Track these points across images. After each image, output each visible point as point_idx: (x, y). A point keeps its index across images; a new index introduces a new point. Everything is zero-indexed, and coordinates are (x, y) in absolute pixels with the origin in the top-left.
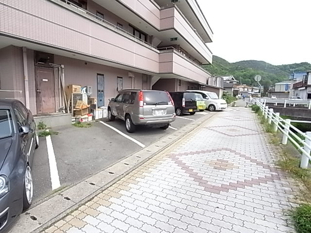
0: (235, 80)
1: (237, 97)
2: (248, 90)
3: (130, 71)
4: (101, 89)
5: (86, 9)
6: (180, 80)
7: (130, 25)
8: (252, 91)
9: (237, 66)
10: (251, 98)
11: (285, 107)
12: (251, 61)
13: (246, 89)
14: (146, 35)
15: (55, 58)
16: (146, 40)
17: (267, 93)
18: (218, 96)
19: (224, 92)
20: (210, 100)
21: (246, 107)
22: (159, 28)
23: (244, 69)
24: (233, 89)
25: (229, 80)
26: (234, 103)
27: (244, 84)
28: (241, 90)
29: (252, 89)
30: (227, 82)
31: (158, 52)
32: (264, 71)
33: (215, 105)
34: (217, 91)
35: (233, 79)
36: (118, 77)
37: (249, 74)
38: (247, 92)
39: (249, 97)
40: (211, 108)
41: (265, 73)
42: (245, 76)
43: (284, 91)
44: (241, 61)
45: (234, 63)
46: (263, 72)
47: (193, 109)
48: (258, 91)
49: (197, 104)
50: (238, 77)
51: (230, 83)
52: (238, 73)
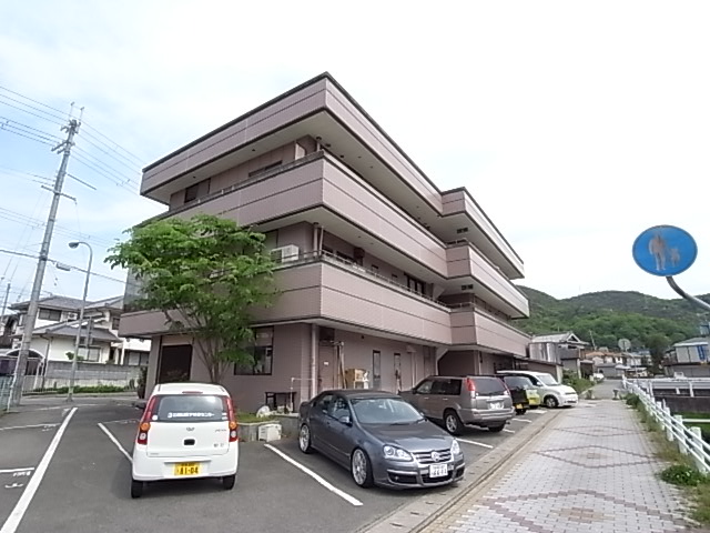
0: (580, 342)
1: (592, 378)
2: (614, 361)
3: (409, 343)
4: (377, 374)
5: (361, 265)
6: (481, 353)
7: (405, 274)
8: (625, 363)
9: (576, 306)
10: (625, 381)
11: (692, 395)
12: (607, 293)
13: (609, 360)
14: (423, 284)
15: (336, 334)
16: (423, 292)
17: (660, 367)
18: (556, 380)
19: (564, 372)
20: (546, 387)
21: (615, 399)
22: (445, 274)
23: (595, 312)
24: (579, 362)
25: (565, 342)
26: (590, 392)
27: (602, 346)
28: (598, 361)
29: (625, 359)
30: (563, 346)
31: (449, 310)
32: (644, 314)
33: (556, 396)
34: (552, 369)
35: (574, 339)
36: (396, 354)
37: (607, 323)
38: (613, 367)
39: (621, 378)
40: (550, 402)
41: (646, 318)
42: (599, 328)
43: (698, 360)
44: (584, 295)
45: (567, 300)
46: (641, 315)
47: (523, 404)
48: (638, 362)
49: (529, 396)
50: (584, 331)
51: (569, 347)
52: (581, 322)
